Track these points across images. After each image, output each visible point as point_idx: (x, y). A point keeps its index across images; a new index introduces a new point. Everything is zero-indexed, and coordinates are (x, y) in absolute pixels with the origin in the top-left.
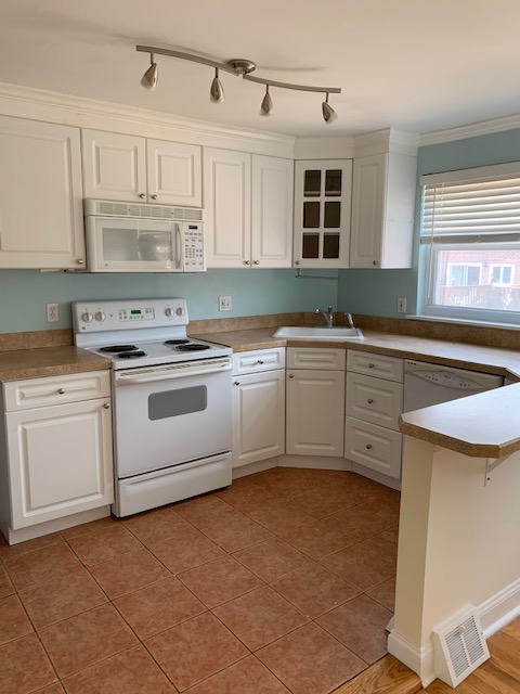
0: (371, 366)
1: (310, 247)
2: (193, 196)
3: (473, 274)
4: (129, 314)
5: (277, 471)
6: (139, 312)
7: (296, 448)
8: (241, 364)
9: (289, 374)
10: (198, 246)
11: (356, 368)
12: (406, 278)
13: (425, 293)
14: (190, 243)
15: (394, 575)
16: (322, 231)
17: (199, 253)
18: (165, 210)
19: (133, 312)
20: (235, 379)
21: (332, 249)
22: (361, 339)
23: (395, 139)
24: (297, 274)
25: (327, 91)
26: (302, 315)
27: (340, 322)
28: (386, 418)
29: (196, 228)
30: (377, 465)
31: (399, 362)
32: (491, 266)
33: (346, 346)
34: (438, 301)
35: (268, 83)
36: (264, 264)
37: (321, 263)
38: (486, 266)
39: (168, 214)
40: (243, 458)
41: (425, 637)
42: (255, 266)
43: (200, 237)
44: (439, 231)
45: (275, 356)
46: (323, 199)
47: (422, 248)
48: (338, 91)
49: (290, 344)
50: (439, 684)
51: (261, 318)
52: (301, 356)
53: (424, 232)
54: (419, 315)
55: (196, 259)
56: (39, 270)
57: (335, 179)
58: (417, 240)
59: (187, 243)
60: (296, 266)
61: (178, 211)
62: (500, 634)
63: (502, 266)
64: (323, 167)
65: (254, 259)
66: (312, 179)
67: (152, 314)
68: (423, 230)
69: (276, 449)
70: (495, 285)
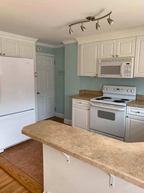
2: (131, 53)
4: (116, 89)
6: (119, 89)
8: (131, 110)
10: (129, 69)
14: (126, 69)
17: (129, 72)
18: (119, 59)
19: (117, 89)
20: (127, 115)
29: (129, 64)
39: (120, 60)
43: (130, 67)
55: (128, 74)
56: (90, 76)
59: (125, 69)
61: (123, 59)
67: (123, 90)
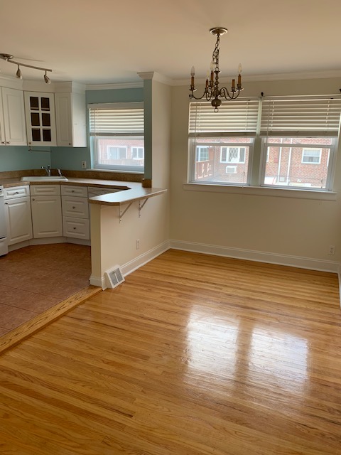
0: (73, 192)
1: (36, 136)
3: (122, 152)
5: (29, 247)
7: (38, 235)
8: (8, 194)
9: (32, 198)
11: (65, 193)
12: (85, 151)
13: (94, 159)
15: (91, 264)
16: (41, 127)
20: (5, 201)
21: (47, 136)
22: (67, 180)
23: (74, 86)
24: (29, 149)
25: (46, 70)
26: (33, 171)
27: (54, 173)
28: (81, 214)
30: (79, 236)
31: (85, 188)
32: (132, 148)
33: (60, 183)
34: (100, 163)
35: (19, 64)
36: (12, 144)
37: (42, 143)
38: (129, 148)
40: (12, 241)
41: (102, 274)
42: (7, 145)
44: (98, 130)
45: (24, 190)
46: (40, 112)
47: (91, 138)
48: (51, 71)
49: (31, 184)
50: (108, 289)
51: (11, 173)
52: (38, 189)
53: (91, 130)
54: (92, 169)
57: (46, 102)
58: (88, 134)
60: (29, 145)
62: (129, 275)
63: (138, 148)
64: (40, 96)
65: (7, 141)
66: (34, 102)
68: (90, 129)
69: (28, 236)
70: (134, 159)
